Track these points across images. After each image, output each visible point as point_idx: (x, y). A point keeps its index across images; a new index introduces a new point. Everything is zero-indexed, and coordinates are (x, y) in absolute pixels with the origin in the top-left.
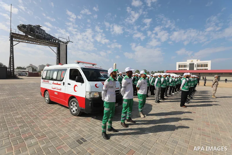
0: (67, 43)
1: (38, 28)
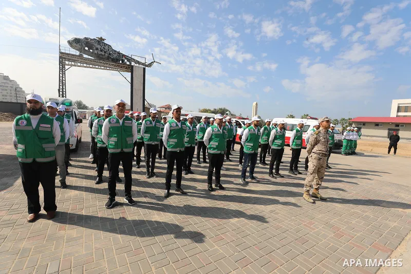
0: (150, 65)
1: (99, 42)
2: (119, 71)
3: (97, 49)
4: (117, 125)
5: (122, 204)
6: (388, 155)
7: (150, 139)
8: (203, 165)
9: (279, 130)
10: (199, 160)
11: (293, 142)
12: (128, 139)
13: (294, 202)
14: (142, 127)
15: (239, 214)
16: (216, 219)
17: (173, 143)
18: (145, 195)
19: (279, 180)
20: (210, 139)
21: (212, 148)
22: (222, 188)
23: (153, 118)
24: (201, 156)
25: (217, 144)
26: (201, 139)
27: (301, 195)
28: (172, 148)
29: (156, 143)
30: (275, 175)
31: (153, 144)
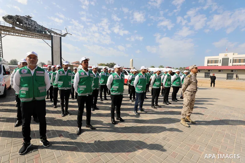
0: (64, 35)
1: (27, 18)
2: (42, 39)
3: (26, 23)
4: (29, 75)
5: (36, 148)
6: (211, 88)
7: (63, 86)
8: (105, 102)
9: (157, 75)
10: (102, 98)
11: (166, 83)
12: (40, 88)
13: (176, 128)
14: (57, 76)
15: (141, 145)
16: (124, 153)
17: (83, 89)
18: (60, 134)
19: (159, 110)
20: (112, 84)
21: (114, 91)
22: (122, 121)
23: (65, 68)
24: (103, 95)
25: (118, 87)
26: (102, 83)
27: (179, 121)
28: (82, 93)
29: (68, 88)
30: (156, 106)
31: (66, 89)
